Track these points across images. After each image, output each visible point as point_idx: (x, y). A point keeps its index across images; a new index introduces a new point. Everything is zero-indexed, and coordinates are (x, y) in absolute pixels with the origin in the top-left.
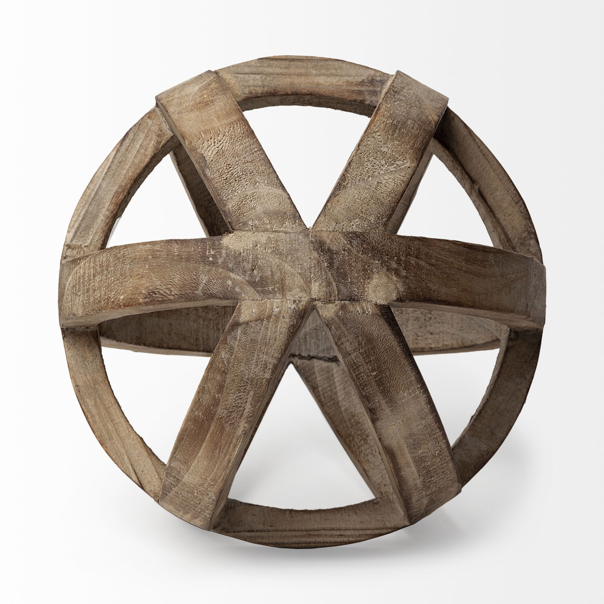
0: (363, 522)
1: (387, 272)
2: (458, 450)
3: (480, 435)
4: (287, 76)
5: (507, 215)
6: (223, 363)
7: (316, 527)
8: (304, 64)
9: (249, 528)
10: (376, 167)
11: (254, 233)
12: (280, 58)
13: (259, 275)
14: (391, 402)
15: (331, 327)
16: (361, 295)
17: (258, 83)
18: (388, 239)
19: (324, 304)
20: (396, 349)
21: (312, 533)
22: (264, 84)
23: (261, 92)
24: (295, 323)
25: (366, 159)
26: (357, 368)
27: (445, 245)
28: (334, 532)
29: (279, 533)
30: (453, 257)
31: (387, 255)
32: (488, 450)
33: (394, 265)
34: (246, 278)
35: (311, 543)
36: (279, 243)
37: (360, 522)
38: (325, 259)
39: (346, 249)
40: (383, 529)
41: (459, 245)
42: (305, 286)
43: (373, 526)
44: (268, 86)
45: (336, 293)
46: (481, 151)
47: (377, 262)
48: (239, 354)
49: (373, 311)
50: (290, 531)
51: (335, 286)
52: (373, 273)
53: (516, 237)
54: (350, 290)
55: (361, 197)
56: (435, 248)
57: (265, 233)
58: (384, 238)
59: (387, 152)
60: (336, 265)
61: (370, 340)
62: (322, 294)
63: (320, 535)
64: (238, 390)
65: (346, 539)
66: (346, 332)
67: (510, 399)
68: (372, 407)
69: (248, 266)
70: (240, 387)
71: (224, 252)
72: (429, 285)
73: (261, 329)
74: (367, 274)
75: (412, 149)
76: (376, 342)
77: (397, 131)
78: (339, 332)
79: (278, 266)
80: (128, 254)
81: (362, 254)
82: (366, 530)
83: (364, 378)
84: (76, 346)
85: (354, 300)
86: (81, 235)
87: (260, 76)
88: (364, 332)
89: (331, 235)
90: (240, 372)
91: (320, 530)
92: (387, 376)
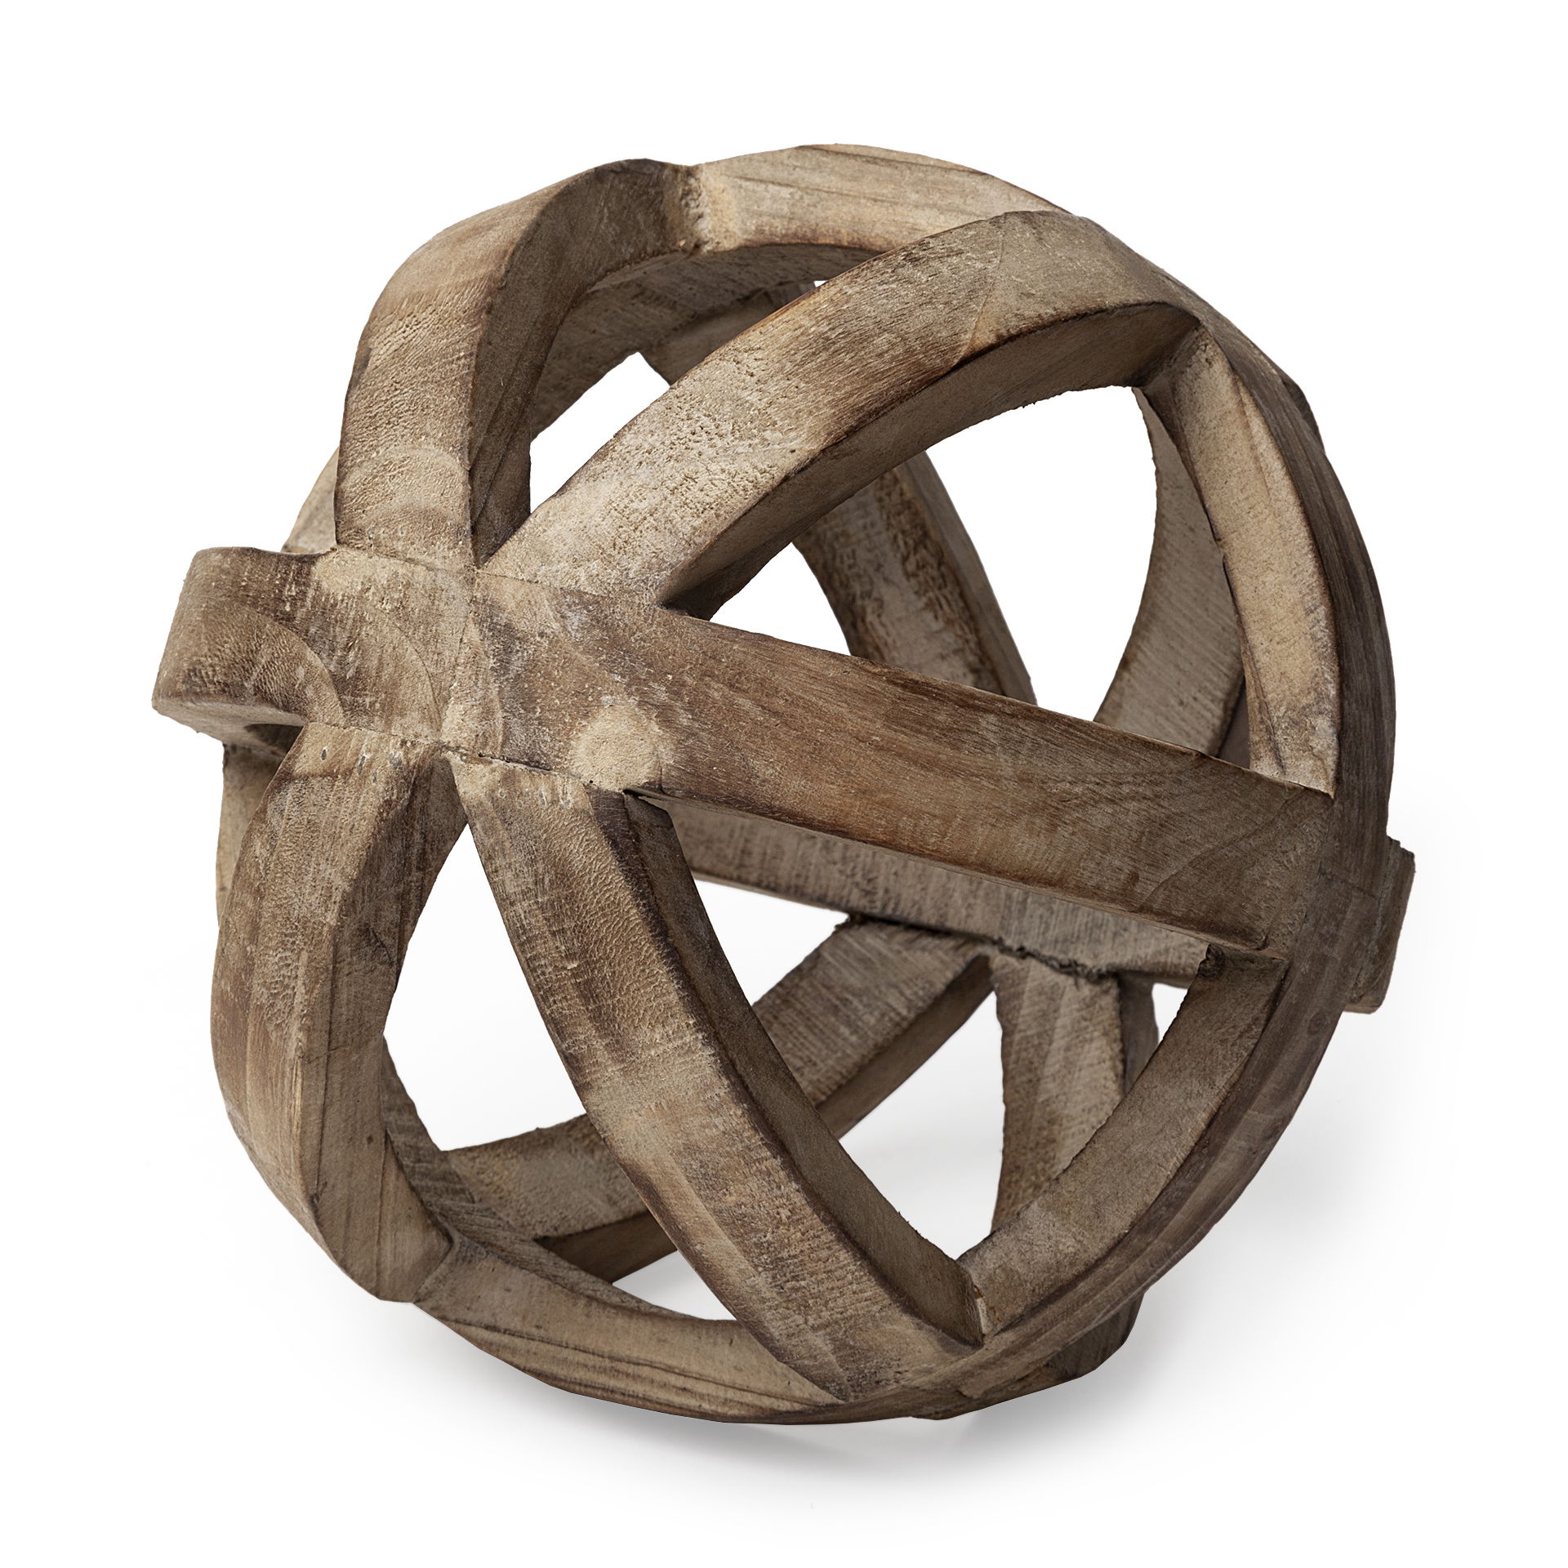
0: (741, 1370)
1: (637, 709)
2: (1005, 1237)
3: (1066, 1210)
4: (850, 199)
5: (1277, 639)
6: (258, 870)
7: (635, 1353)
8: (896, 172)
9: (487, 1318)
10: (701, 436)
11: (371, 557)
12: (849, 151)
13: (356, 665)
14: (620, 1047)
15: (475, 824)
16: (558, 757)
17: (782, 209)
18: (659, 623)
19: (465, 761)
20: (628, 912)
21: (622, 1366)
22: (792, 213)
23: (784, 232)
24: (394, 797)
25: (683, 415)
26: (529, 940)
27: (827, 668)
28: (673, 1379)
29: (552, 1348)
30: (846, 702)
31: (650, 665)
32: (1075, 1254)
33: (662, 696)
34: (332, 668)
35: (616, 1392)
36: (410, 592)
37: (735, 1368)
38: (494, 650)
39: (548, 631)
40: (783, 1399)
42: (433, 708)
43: (760, 1386)
44: (800, 219)
45: (500, 739)
46: (1256, 459)
47: (618, 678)
48: (285, 851)
49: (576, 803)
50: (575, 1349)
51: (501, 721)
52: (600, 706)
53: (1285, 703)
54: (534, 738)
55: (626, 507)
56: (795, 669)
57: (392, 561)
58: (650, 621)
60: (516, 665)
61: (563, 875)
62: (466, 735)
63: (639, 1376)
64: (283, 942)
65: (693, 1403)
66: (507, 844)
67: (1162, 1130)
68: (571, 1051)
69: (342, 638)
70: (286, 936)
71: (311, 593)
72: (753, 763)
73: (327, 800)
74: (584, 704)
75: (832, 407)
76: (578, 884)
78: (492, 840)
79: (394, 648)
81: (581, 653)
82: (744, 1390)
83: (547, 971)
84: (244, 791)
85: (538, 765)
86: (321, 528)
87: (791, 190)
88: (550, 853)
89: (522, 591)
90: (286, 898)
91: (642, 1364)
92: (604, 978)
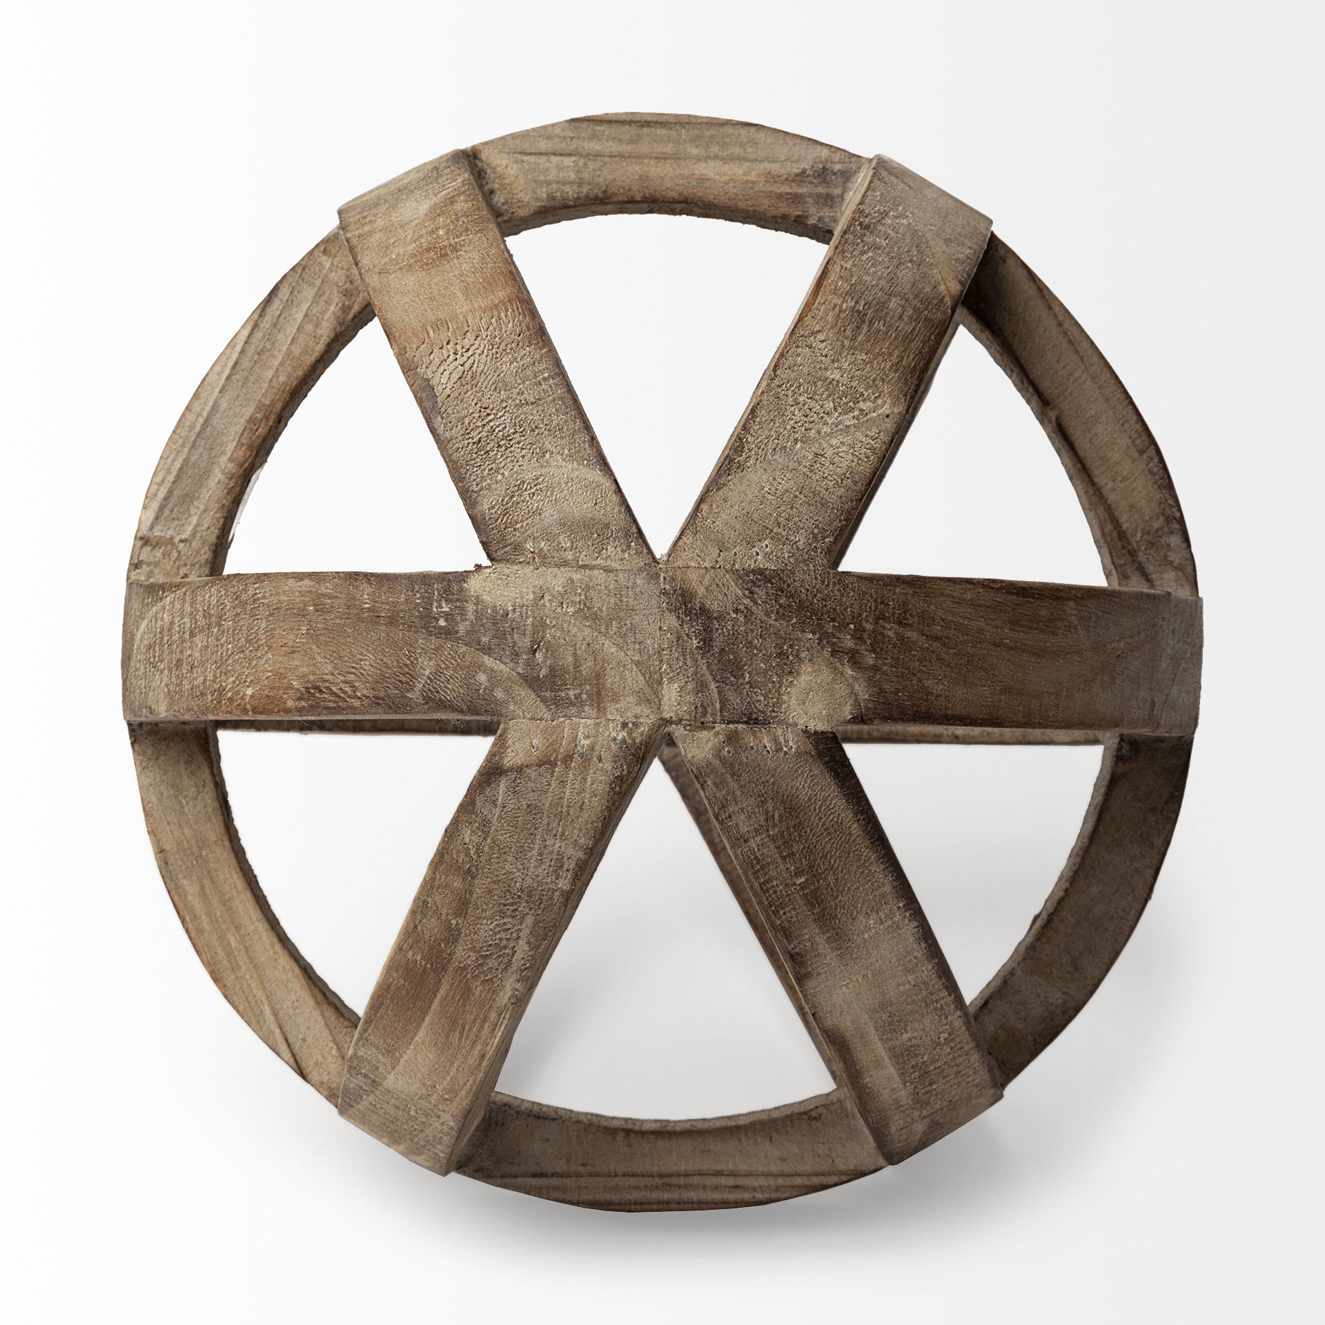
0: (786, 1160)
1: (831, 659)
2: (998, 1002)
3: (1049, 970)
4: (634, 160)
5: (1120, 479)
6: (467, 854)
7: (682, 1167)
8: (672, 132)
9: (533, 1168)
10: (812, 416)
11: (537, 569)
12: (619, 118)
13: (548, 664)
14: (839, 938)
15: (706, 782)
16: (773, 711)
17: (569, 176)
18: (834, 584)
19: (690, 731)
20: (850, 828)
21: (674, 1180)
22: (580, 179)
23: (575, 196)
24: (625, 772)
25: (790, 400)
26: (762, 868)
27: (965, 593)
28: (723, 1181)
29: (602, 1179)
30: (982, 617)
31: (833, 620)
32: (1064, 1003)
33: (849, 643)
34: (520, 670)
35: (671, 1203)
36: (592, 593)
37: (780, 1159)
38: (695, 632)
39: (742, 608)
40: (830, 1175)
41: (997, 589)
42: (647, 690)
43: (807, 1168)
44: (589, 183)
45: (718, 706)
46: (1065, 333)
47: (810, 636)
48: (502, 835)
49: (798, 747)
50: (624, 1175)
51: (715, 691)
52: (800, 660)
53: (1139, 529)
54: (749, 699)
55: (777, 490)
56: (942, 599)
57: (562, 569)
58: (826, 583)
59: (838, 382)
60: (718, 643)
61: (791, 808)
62: (685, 708)
63: (691, 1185)
64: (501, 911)
65: (747, 1196)
66: (738, 793)
67: (1117, 891)
68: (797, 950)
69: (525, 643)
70: (505, 905)
71: (470, 608)
72: (927, 683)
73: (549, 785)
74: (786, 663)
75: (897, 370)
76: (805, 813)
77: (865, 327)
78: (724, 792)
79: (589, 645)
80: (264, 597)
81: (776, 620)
82: (792, 1176)
83: (778, 890)
84: (160, 761)
85: (756, 721)
86: (173, 516)
87: (573, 159)
88: (778, 792)
89: (707, 578)
90: (505, 874)
91: (692, 1175)
92: (828, 885)
